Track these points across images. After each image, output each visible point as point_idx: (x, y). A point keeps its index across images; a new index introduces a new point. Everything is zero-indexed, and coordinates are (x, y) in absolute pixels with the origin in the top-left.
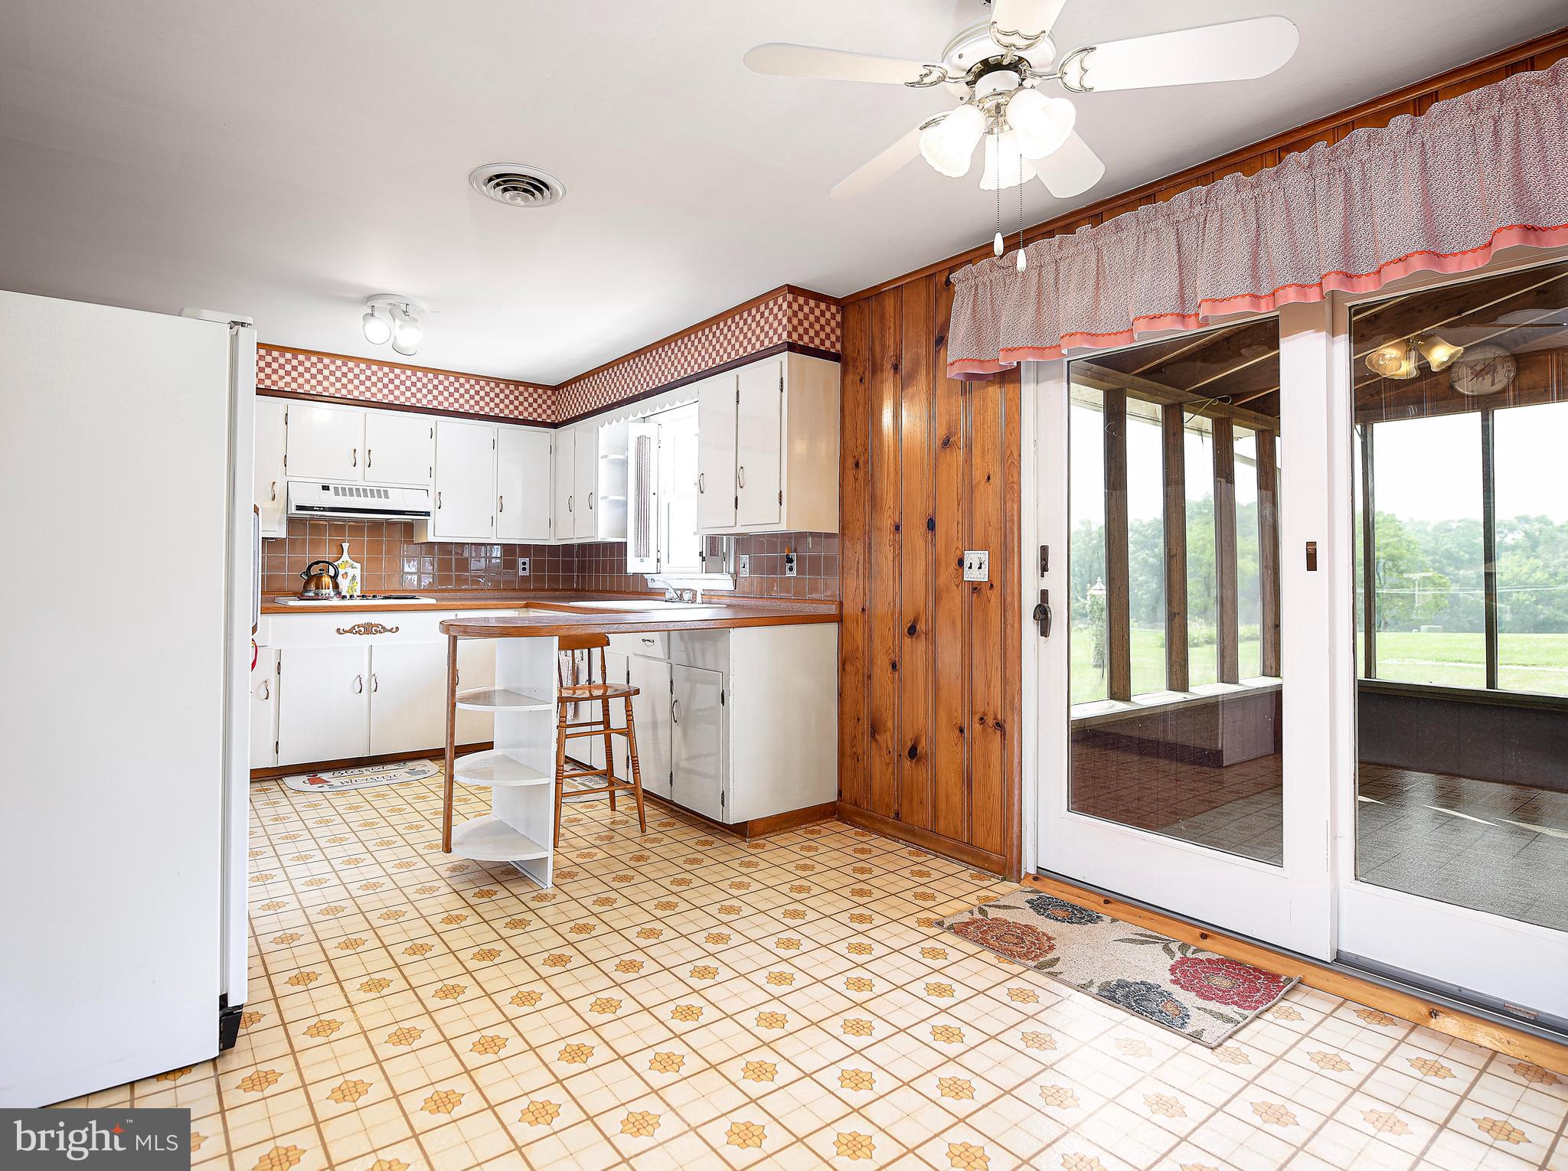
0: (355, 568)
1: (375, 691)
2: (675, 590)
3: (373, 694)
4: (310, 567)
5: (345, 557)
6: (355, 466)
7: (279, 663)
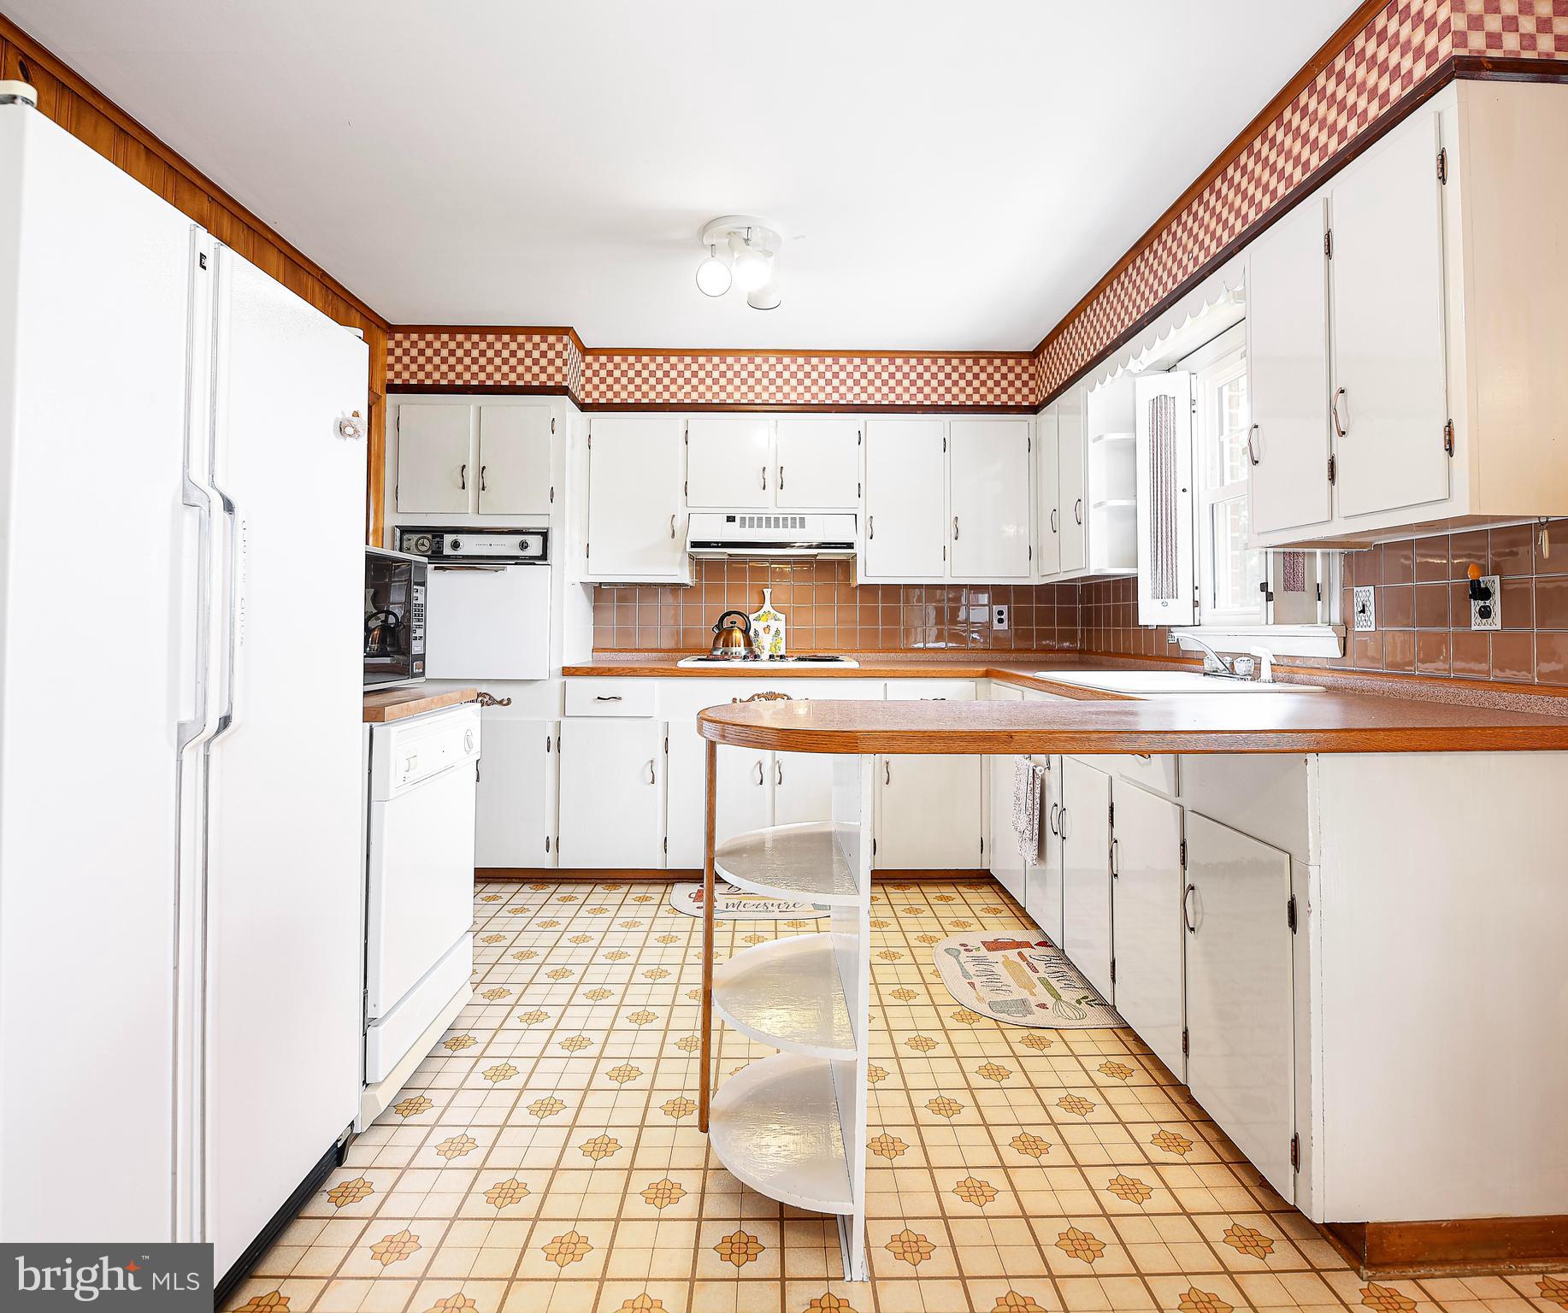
0: (779, 620)
1: (780, 783)
2: (1220, 655)
3: (778, 787)
4: (722, 619)
5: (767, 606)
6: (764, 488)
7: (667, 739)
